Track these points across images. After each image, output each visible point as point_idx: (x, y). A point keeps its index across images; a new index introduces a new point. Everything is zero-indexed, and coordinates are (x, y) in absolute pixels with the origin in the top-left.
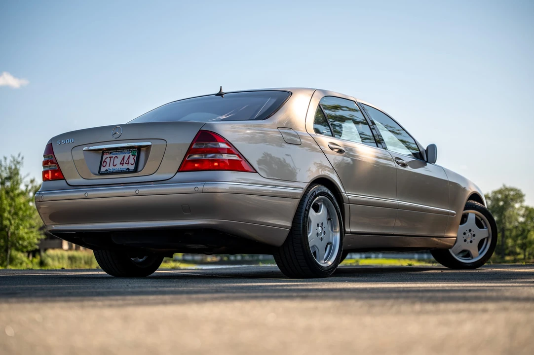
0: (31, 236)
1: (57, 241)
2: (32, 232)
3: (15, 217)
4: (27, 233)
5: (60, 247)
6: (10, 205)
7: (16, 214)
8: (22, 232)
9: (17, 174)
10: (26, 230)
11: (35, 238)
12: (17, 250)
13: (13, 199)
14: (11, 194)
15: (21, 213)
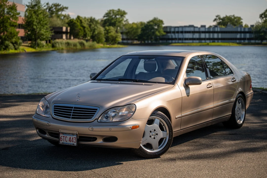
0: (47, 33)
1: (60, 35)
2: (47, 32)
3: (39, 24)
4: (45, 32)
5: (62, 38)
6: (37, 19)
7: (39, 22)
8: (43, 32)
9: (40, 3)
10: (45, 31)
11: (49, 34)
12: (41, 40)
13: (38, 16)
14: (37, 13)
15: (42, 22)
